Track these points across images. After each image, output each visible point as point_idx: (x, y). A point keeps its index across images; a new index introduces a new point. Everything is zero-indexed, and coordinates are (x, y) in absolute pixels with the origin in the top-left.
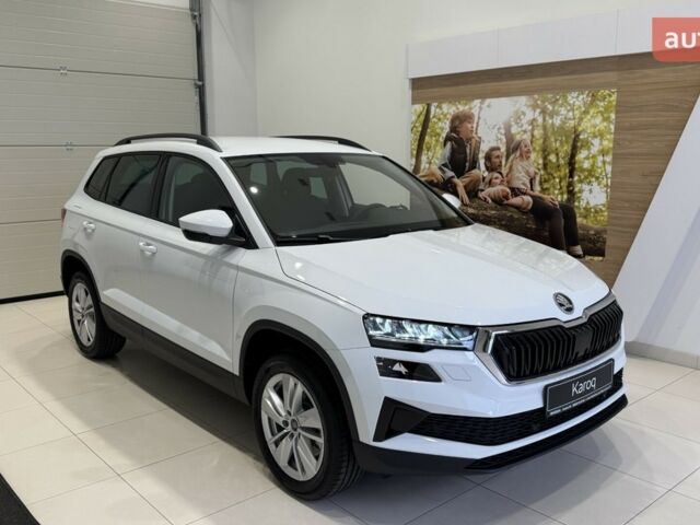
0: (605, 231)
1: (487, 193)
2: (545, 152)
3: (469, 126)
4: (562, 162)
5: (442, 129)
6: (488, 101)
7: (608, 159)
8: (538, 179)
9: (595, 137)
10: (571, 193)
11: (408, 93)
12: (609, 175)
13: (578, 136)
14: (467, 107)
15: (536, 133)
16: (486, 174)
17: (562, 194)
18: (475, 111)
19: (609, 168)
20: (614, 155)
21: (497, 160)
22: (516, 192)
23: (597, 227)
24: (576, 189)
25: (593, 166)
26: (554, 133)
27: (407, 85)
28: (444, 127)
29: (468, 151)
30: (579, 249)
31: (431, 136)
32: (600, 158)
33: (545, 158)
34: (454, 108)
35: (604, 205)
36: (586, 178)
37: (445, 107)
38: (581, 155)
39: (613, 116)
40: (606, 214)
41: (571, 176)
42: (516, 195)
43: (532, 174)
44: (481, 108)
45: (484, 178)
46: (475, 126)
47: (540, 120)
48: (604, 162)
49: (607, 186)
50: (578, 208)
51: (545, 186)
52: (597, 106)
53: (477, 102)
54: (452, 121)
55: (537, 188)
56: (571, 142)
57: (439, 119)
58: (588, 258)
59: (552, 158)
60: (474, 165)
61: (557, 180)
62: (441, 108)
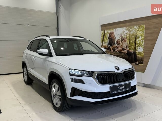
0: (143, 58)
1: (117, 50)
2: (129, 40)
3: (113, 35)
4: (133, 42)
5: (107, 36)
6: (117, 29)
7: (143, 41)
8: (128, 46)
9: (140, 36)
10: (135, 49)
11: (100, 28)
12: (144, 45)
13: (136, 36)
14: (113, 31)
15: (127, 36)
16: (117, 46)
17: (133, 49)
19: (143, 43)
20: (144, 40)
21: (119, 42)
22: (123, 49)
23: (141, 57)
24: (137, 48)
25: (140, 43)
26: (131, 35)
27: (100, 26)
28: (108, 35)
29: (113, 41)
30: (137, 62)
31: (105, 38)
32: (142, 41)
33: (129, 41)
34: (110, 31)
35: (143, 52)
36: (139, 45)
37: (108, 31)
38: (137, 40)
39: (144, 31)
40: (143, 54)
41: (135, 45)
42: (123, 50)
43: (127, 45)
45: (116, 47)
46: (114, 35)
47: (128, 33)
48: (142, 42)
49: (143, 47)
50: (137, 53)
51: (130, 48)
52: (141, 29)
53: (115, 29)
54: (110, 34)
55: (128, 48)
56: (135, 37)
58: (139, 64)
59: (131, 41)
60: (114, 44)
61: (132, 46)
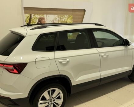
3: (44, 20)
5: (36, 21)
6: (48, 15)
14: (43, 16)
18: (45, 17)
27: (22, 9)
31: (33, 23)
34: (39, 16)
37: (36, 16)
44: (46, 17)
47: (60, 20)
52: (70, 18)
53: (45, 15)
57: (35, 19)
62: (35, 16)
